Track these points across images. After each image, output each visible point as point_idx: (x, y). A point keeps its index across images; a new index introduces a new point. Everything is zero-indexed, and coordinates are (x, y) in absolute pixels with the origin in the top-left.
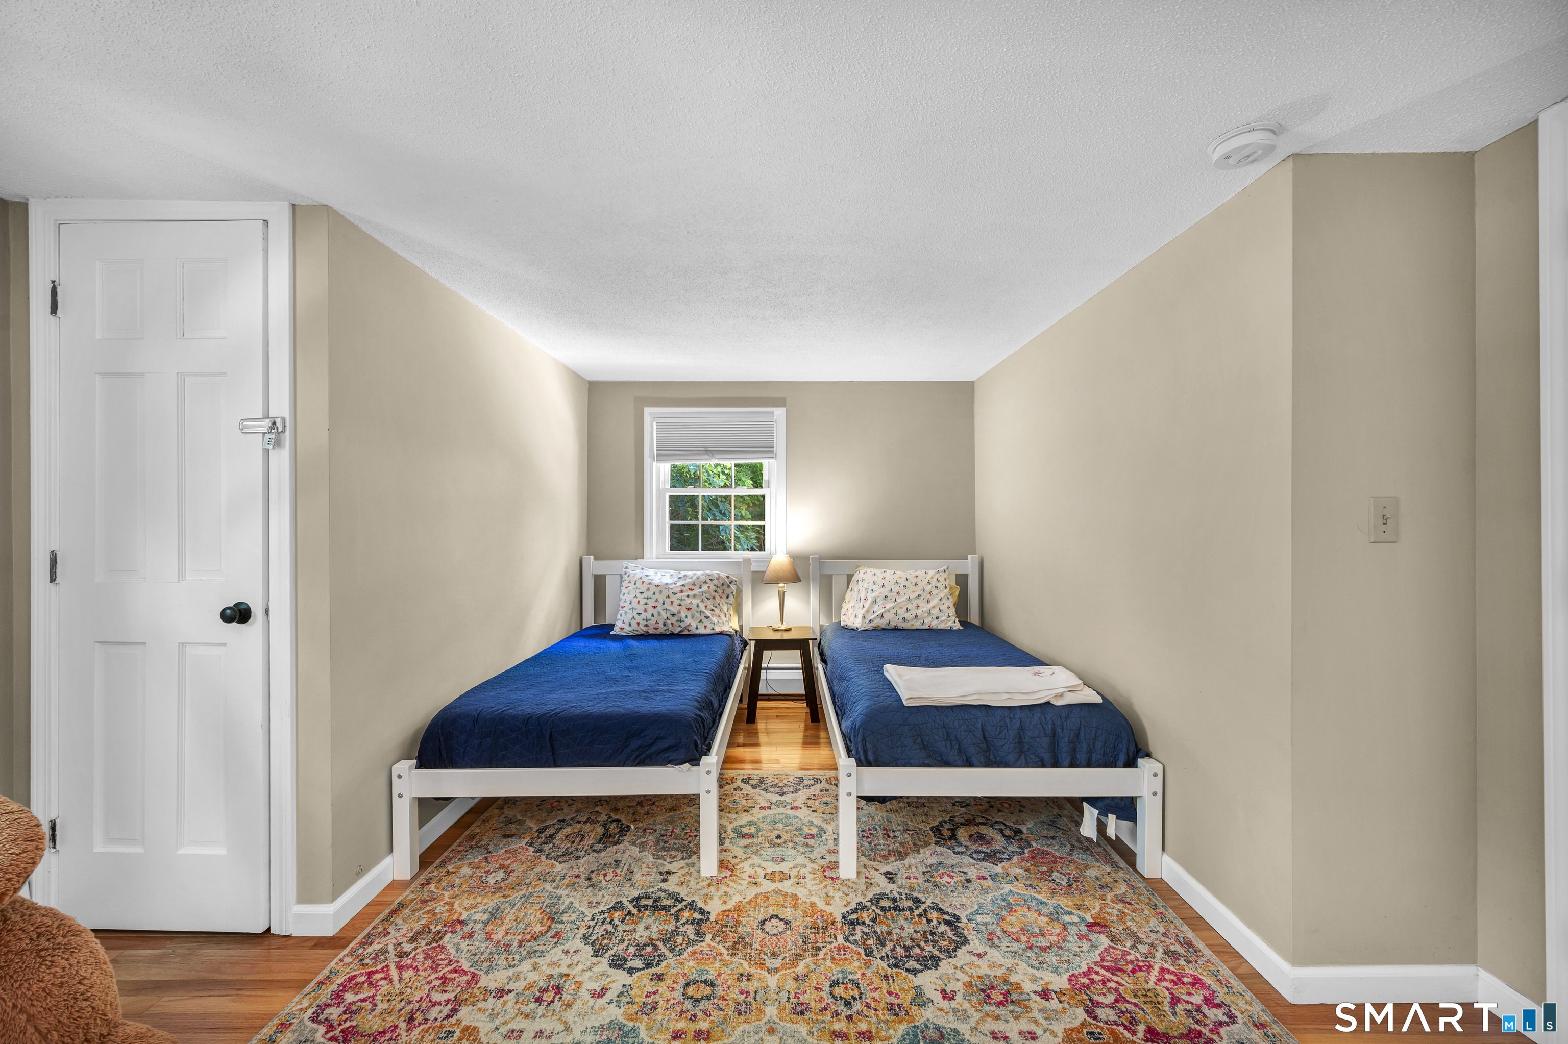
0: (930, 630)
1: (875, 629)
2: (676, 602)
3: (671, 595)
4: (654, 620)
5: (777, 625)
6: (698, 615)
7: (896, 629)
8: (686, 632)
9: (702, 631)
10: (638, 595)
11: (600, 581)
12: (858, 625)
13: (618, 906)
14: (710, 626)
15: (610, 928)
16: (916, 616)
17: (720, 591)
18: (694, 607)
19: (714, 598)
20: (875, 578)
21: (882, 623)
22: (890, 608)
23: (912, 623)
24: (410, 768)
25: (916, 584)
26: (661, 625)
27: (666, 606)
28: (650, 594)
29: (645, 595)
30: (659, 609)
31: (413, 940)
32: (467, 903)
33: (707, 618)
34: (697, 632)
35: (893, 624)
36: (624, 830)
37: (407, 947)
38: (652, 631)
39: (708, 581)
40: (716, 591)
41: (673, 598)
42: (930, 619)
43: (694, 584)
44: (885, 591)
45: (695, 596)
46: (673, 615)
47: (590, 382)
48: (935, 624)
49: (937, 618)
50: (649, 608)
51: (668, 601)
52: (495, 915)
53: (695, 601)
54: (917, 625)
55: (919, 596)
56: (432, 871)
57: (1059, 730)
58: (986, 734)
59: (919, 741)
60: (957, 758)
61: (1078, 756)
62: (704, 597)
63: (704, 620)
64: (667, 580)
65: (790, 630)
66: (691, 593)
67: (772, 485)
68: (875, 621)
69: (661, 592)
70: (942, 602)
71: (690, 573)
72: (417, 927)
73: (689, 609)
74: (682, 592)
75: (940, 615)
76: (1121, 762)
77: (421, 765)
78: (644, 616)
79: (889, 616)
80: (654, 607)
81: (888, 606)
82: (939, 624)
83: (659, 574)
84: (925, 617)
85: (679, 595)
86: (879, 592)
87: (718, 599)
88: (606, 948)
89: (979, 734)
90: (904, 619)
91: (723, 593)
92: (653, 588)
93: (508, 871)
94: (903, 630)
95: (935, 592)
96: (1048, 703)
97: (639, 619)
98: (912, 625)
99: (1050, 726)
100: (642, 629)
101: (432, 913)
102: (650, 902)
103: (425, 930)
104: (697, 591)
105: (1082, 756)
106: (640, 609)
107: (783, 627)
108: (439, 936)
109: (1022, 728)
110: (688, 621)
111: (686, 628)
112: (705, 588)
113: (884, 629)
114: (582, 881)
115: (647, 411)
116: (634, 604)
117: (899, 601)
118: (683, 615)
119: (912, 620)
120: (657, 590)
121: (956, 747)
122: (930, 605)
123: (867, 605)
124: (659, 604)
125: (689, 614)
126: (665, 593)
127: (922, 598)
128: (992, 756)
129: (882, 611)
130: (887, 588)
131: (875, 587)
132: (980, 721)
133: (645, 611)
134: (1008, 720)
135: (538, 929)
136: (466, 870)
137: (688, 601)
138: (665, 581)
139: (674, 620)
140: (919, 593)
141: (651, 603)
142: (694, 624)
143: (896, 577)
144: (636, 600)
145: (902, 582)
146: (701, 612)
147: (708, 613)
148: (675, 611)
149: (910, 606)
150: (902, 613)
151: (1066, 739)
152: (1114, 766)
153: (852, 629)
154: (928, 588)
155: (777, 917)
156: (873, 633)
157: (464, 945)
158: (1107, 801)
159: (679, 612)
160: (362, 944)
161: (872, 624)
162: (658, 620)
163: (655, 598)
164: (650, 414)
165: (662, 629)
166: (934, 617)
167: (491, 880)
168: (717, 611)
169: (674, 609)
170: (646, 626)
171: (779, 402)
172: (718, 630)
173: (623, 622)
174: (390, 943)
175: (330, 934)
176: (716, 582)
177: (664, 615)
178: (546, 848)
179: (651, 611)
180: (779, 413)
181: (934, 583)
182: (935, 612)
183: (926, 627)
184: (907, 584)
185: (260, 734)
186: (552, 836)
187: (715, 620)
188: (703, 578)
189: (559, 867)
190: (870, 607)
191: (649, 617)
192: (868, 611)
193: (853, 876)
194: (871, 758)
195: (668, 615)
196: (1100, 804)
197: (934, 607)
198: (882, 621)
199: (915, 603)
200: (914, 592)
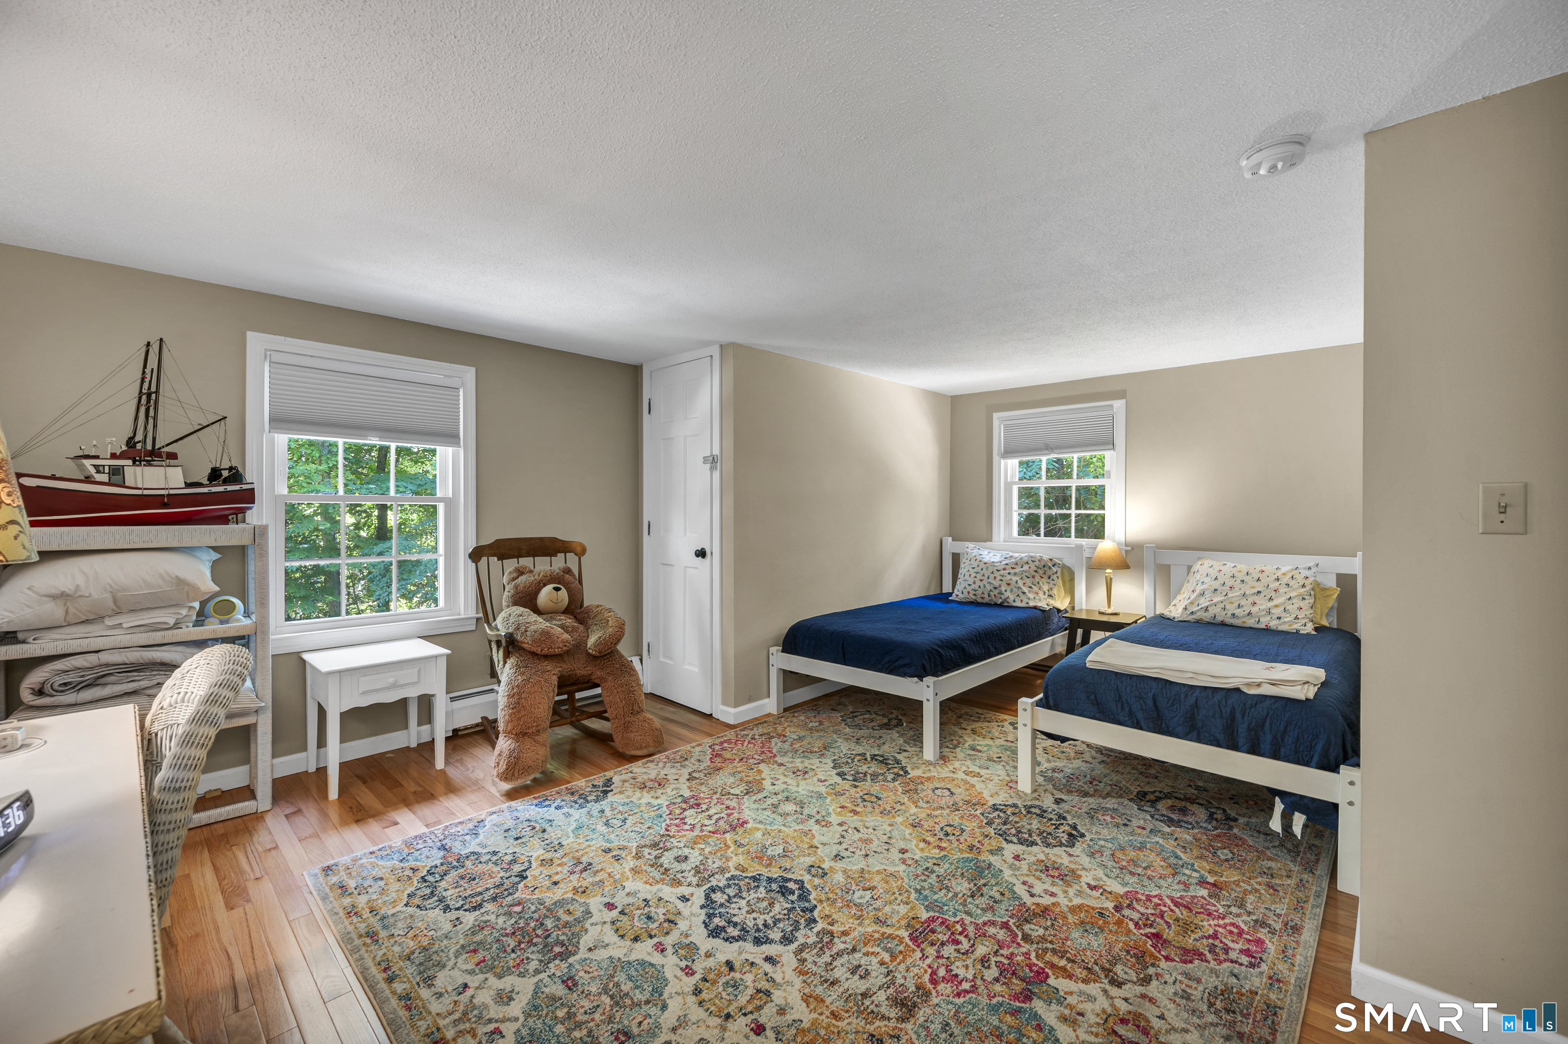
0: (1267, 630)
1: (1198, 622)
2: (999, 578)
3: (995, 572)
4: (980, 592)
5: (1104, 609)
6: (1016, 590)
7: (1223, 624)
8: (1006, 604)
9: (1018, 604)
10: (971, 570)
11: (956, 558)
12: (1176, 616)
13: (863, 755)
14: (1025, 600)
15: (850, 761)
16: (1250, 614)
17: (1041, 572)
18: (1013, 583)
19: (1033, 577)
20: (1210, 571)
21: (1207, 616)
22: (1218, 602)
23: (1244, 620)
24: (777, 651)
25: (1258, 580)
26: (986, 596)
27: (990, 580)
28: (979, 569)
29: (975, 570)
30: (985, 582)
31: (761, 735)
32: (792, 730)
33: (1024, 593)
34: (1015, 604)
35: (1219, 619)
36: (899, 724)
37: (757, 737)
38: (979, 600)
39: (1030, 562)
40: (1036, 571)
41: (997, 574)
42: (1268, 618)
43: (1016, 564)
44: (1216, 585)
45: (1015, 574)
46: (996, 588)
47: (952, 397)
48: (1274, 624)
49: (1279, 618)
50: (977, 580)
51: (992, 576)
52: (800, 739)
53: (1015, 578)
54: (1251, 623)
55: (1259, 592)
56: (788, 714)
57: (1238, 716)
58: (1158, 704)
59: (1093, 697)
60: (1127, 719)
61: (1262, 746)
62: (1024, 575)
63: (1021, 594)
64: (997, 559)
65: (1116, 614)
66: (1012, 571)
67: (1113, 475)
68: (1198, 614)
69: (987, 568)
70: (1291, 602)
71: (1016, 555)
72: (765, 731)
73: (1009, 584)
74: (1004, 569)
75: (1283, 615)
76: (1313, 763)
77: (783, 651)
78: (973, 586)
79: (1213, 611)
80: (981, 580)
81: (1215, 600)
82: (1280, 625)
83: (992, 554)
84: (1262, 616)
85: (1002, 572)
86: (1210, 583)
87: (1037, 579)
88: (840, 767)
89: (1150, 702)
90: (1233, 615)
91: (1045, 573)
92: (982, 565)
93: (821, 723)
94: (1232, 626)
95: (1283, 590)
96: (1237, 690)
97: (969, 589)
98: (1244, 622)
99: (1229, 710)
100: (972, 597)
101: (776, 729)
102: (881, 759)
103: (769, 734)
104: (1018, 570)
105: (1266, 746)
106: (971, 581)
107: (1110, 611)
108: (772, 737)
109: (1196, 705)
110: (1007, 594)
111: (1005, 600)
112: (1026, 567)
113: (1209, 623)
114: (854, 739)
115: (996, 416)
116: (967, 577)
117: (1230, 595)
118: (1003, 589)
119: (1244, 617)
120: (984, 567)
121: (1127, 709)
122: (1271, 604)
123: (1193, 596)
124: (985, 578)
125: (1009, 589)
126: (991, 570)
127: (1262, 595)
128: (1164, 725)
129: (1208, 604)
130: (1221, 581)
131: (1207, 580)
132: (1153, 691)
133: (974, 583)
134: (1182, 696)
135: (817, 749)
136: (802, 718)
137: (1009, 577)
138: (993, 560)
139: (996, 592)
140: (1260, 589)
141: (979, 577)
142: (1012, 597)
143: (1235, 571)
144: (968, 574)
145: (1240, 576)
146: (1019, 588)
147: (1025, 589)
148: (997, 585)
149: (1243, 602)
150: (1231, 609)
151: (1246, 725)
152: (1307, 764)
153: (1169, 619)
154: (1275, 585)
155: (949, 790)
156: (1195, 625)
157: (779, 744)
158: (1294, 798)
159: (1000, 586)
160: (741, 730)
161: (1193, 617)
162: (984, 591)
163: (982, 573)
164: (998, 418)
165: (987, 600)
166: (1275, 617)
167: (811, 725)
168: (1035, 588)
169: (996, 583)
170: (975, 595)
171: (1119, 395)
172: (1032, 604)
173: (960, 592)
174: (751, 733)
175: (732, 723)
176: (1037, 563)
177: (988, 587)
178: (849, 720)
179: (978, 583)
180: (1119, 405)
181: (1285, 580)
182: (1277, 612)
183: (1263, 626)
184: (1246, 578)
185: (708, 614)
186: (856, 716)
187: (1031, 596)
188: (1026, 559)
189: (848, 730)
190: (1195, 599)
191: (977, 588)
192: (1192, 603)
193: (1028, 790)
194: (1051, 703)
195: (992, 587)
196: (1287, 800)
197: (1276, 606)
198: (1206, 614)
199: (1251, 600)
200: (1253, 587)
